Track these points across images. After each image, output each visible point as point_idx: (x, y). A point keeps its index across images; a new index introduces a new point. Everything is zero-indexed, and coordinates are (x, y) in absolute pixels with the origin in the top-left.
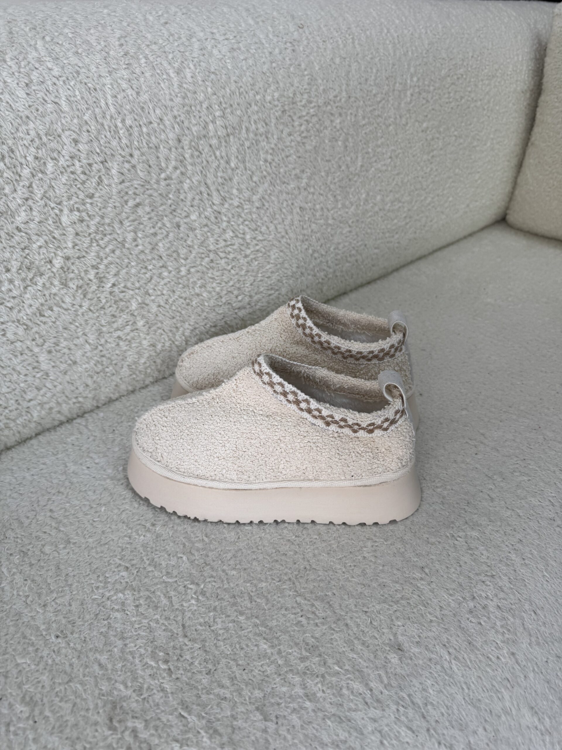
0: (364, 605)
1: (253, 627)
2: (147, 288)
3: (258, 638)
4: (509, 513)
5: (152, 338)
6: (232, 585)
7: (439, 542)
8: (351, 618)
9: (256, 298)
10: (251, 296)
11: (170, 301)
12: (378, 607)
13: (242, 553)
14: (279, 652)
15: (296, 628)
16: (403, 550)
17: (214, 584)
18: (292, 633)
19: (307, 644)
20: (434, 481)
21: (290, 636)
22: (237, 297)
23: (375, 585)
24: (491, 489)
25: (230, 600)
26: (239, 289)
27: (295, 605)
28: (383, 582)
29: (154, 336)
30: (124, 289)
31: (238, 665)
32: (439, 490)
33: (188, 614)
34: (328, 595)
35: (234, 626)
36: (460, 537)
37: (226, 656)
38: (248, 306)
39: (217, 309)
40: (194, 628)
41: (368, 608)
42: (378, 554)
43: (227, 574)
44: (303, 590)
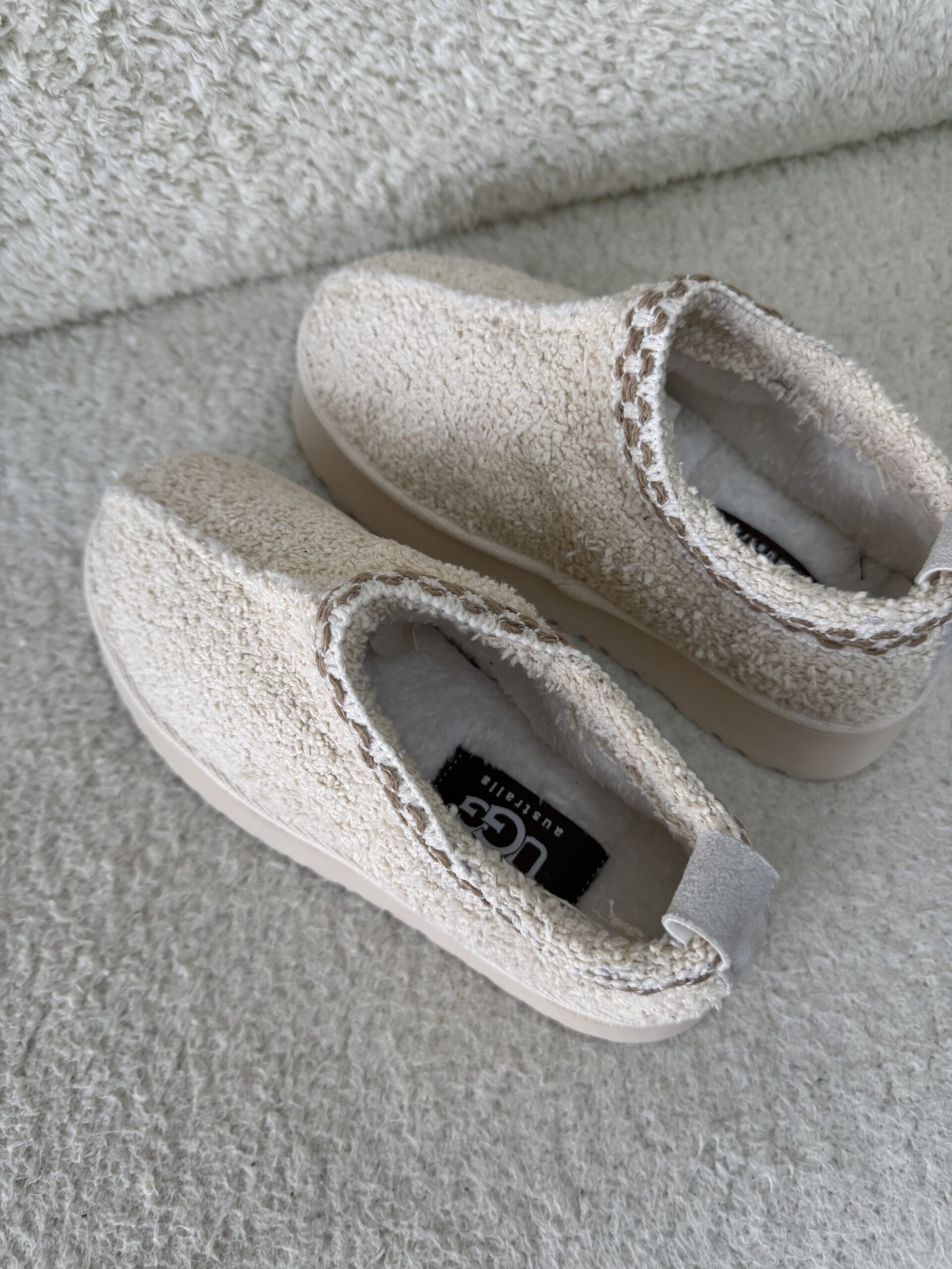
0: (393, 1213)
1: (148, 1132)
2: (242, 33)
3: (144, 1163)
4: (900, 1161)
5: (269, 182)
6: (164, 1003)
7: (667, 1149)
8: (348, 1227)
9: (665, 100)
10: (648, 95)
11: (336, 81)
12: (417, 1234)
13: (229, 928)
14: (165, 1219)
15: (226, 1184)
16: (570, 1123)
17: (133, 977)
18: (213, 1191)
19: (226, 1234)
20: (785, 969)
21: (207, 1195)
22: (594, 90)
23: (446, 1177)
24: (910, 1072)
25: (142, 1036)
26: (609, 67)
27: (255, 1128)
28: (468, 1180)
29: (275, 179)
30: (150, 34)
31: (77, 1198)
32: (777, 1001)
33: (50, 1024)
34: (335, 1146)
35: (116, 1107)
36: (726, 1166)
37: (67, 1168)
38: (631, 123)
39: (510, 121)
40: (43, 1064)
41: (396, 1224)
42: (506, 1103)
43: (170, 966)
44: (291, 1102)
